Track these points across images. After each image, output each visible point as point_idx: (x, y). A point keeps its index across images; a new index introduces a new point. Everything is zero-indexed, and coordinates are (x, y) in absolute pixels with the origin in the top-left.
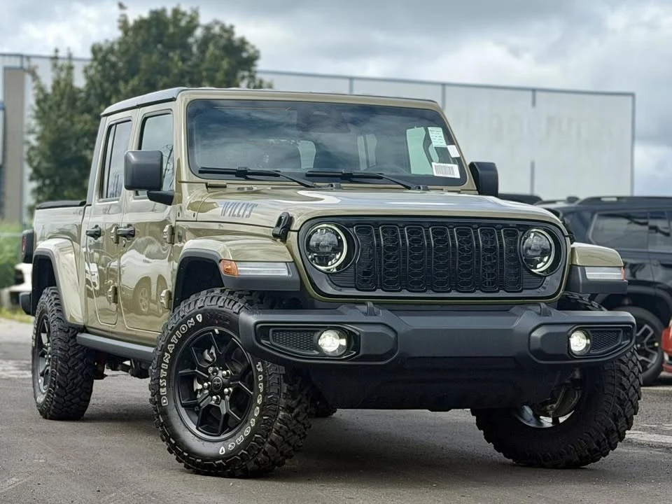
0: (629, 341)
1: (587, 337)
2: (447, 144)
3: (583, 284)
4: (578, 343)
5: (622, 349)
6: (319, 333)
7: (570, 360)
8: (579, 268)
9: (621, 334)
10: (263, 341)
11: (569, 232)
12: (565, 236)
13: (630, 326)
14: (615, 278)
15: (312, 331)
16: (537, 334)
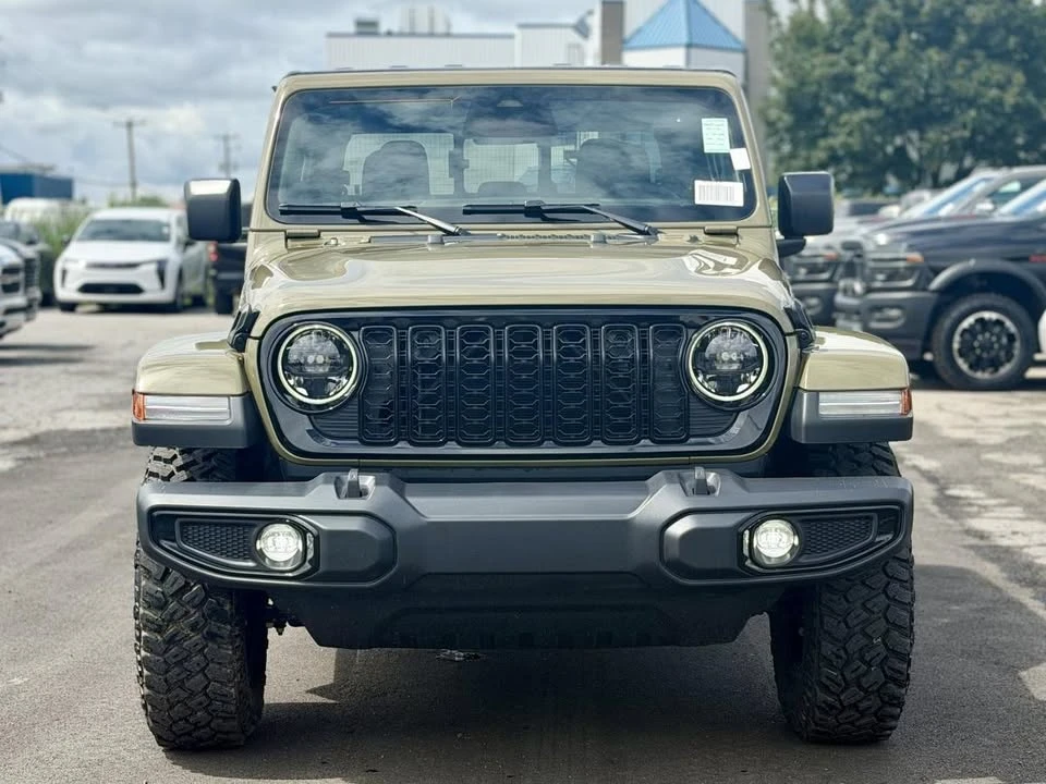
0: (890, 537)
1: (796, 532)
2: (731, 147)
3: (808, 427)
4: (775, 542)
5: (876, 550)
6: (256, 530)
7: (748, 577)
8: (805, 395)
9: (875, 524)
10: (164, 543)
11: (795, 325)
12: (784, 335)
13: (897, 507)
14: (883, 411)
15: (246, 525)
16: (679, 529)
